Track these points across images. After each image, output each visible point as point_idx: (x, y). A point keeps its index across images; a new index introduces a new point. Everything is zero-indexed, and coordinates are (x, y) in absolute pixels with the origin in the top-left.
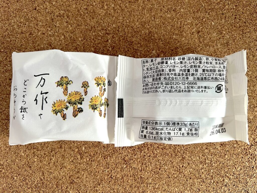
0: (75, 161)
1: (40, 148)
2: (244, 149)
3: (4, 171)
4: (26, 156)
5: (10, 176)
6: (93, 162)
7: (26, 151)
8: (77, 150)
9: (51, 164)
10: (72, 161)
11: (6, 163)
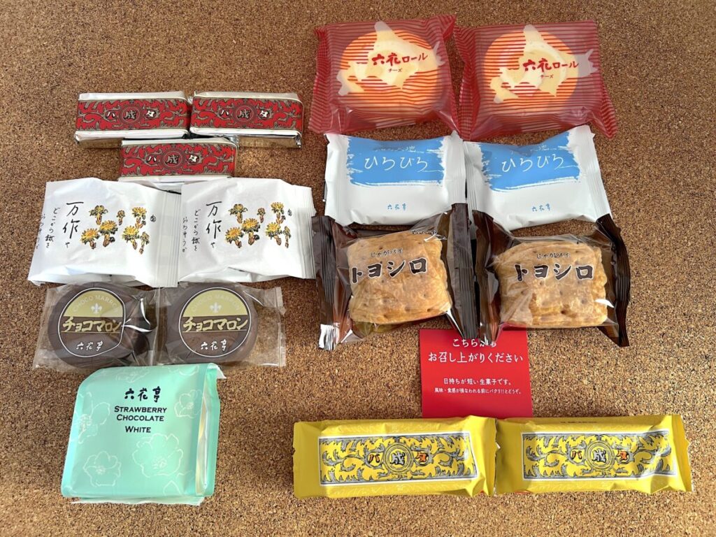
0: (325, 387)
1: (282, 372)
2: (542, 374)
3: (234, 400)
4: (264, 381)
5: (242, 407)
6: (348, 389)
7: (264, 374)
8: (328, 373)
9: (295, 392)
10: (323, 388)
11: (238, 391)
